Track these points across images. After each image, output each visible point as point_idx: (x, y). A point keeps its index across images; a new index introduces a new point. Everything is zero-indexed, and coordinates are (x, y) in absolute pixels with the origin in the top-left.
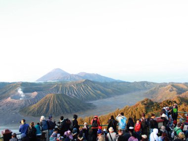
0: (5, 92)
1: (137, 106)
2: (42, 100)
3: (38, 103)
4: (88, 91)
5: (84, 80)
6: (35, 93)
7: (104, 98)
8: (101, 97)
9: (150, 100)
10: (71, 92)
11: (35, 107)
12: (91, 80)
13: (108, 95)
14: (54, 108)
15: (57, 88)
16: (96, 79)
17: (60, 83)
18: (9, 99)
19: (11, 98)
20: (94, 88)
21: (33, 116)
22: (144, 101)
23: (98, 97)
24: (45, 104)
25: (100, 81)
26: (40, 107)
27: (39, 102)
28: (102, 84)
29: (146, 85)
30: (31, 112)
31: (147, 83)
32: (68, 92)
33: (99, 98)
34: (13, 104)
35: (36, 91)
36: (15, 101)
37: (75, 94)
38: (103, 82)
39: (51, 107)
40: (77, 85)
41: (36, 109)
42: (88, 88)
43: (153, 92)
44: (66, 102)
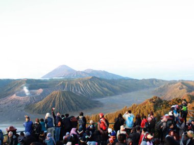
0: (10, 89)
1: (145, 104)
2: (48, 97)
3: (43, 101)
4: (95, 89)
5: (91, 77)
6: (41, 90)
7: (111, 95)
8: (108, 94)
9: (159, 98)
10: (78, 90)
11: (40, 104)
12: (98, 76)
13: (115, 92)
14: (60, 106)
15: (63, 85)
16: (104, 77)
17: (66, 80)
18: (14, 96)
19: (17, 95)
20: (101, 85)
21: (38, 113)
22: (153, 99)
23: (105, 94)
24: (51, 102)
25: (107, 79)
26: (46, 104)
27: (45, 99)
28: (109, 81)
29: (154, 82)
30: (36, 109)
31: (156, 80)
32: (75, 89)
33: (106, 96)
34: (19, 101)
35: (42, 88)
36: (21, 98)
37: (81, 91)
38: (110, 79)
39: (57, 104)
40: (83, 82)
41: (42, 106)
42: (94, 85)
43: (162, 90)
44: (73, 100)
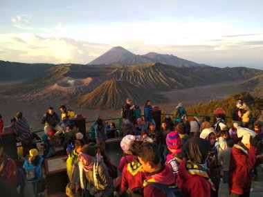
0: (50, 77)
1: (227, 101)
2: (98, 88)
3: (93, 93)
4: (158, 78)
5: (153, 64)
6: (89, 80)
7: (180, 88)
8: (176, 87)
9: (249, 95)
10: (136, 79)
11: (87, 97)
12: (164, 63)
13: (186, 84)
14: (113, 99)
15: (118, 73)
16: (171, 63)
17: (121, 67)
18: (55, 86)
19: (58, 84)
20: (166, 74)
21: (86, 108)
22: (239, 96)
23: (172, 87)
24: (102, 94)
25: (176, 65)
26: (96, 97)
27: (94, 91)
28: (177, 69)
29: (243, 72)
30: (83, 103)
31: (245, 69)
32: (132, 79)
33: (173, 88)
34: (61, 92)
35: (91, 77)
36: (63, 89)
37: (141, 82)
38: (180, 66)
39: (110, 97)
40: (144, 70)
41: (91, 99)
42: (158, 74)
43: (254, 83)
44: (130, 92)
